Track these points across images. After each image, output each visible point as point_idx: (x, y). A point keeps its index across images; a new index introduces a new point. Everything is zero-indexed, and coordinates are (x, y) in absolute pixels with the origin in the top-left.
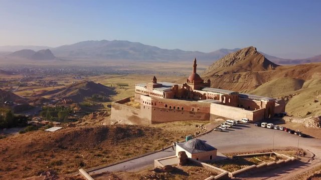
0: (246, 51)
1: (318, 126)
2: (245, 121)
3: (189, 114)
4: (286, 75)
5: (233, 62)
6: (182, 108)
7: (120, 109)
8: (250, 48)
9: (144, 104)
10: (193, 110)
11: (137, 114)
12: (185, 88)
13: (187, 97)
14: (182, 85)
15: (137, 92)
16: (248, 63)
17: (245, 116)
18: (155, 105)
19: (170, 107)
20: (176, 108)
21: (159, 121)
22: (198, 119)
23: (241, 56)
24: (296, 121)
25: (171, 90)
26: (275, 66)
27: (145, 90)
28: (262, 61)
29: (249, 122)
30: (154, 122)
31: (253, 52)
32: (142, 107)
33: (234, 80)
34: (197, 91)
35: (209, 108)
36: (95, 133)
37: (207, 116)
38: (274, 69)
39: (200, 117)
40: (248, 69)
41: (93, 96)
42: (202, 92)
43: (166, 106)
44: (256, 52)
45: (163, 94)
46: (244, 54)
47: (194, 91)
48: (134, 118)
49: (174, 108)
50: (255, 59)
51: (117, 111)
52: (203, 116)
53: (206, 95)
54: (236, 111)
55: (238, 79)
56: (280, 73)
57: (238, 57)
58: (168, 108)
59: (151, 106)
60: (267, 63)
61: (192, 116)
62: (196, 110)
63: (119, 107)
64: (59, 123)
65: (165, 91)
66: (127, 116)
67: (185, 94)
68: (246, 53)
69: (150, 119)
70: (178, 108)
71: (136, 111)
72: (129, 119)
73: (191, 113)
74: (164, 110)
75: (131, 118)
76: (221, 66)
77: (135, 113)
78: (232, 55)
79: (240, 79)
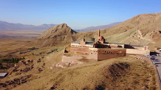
0: (62, 25)
3: (117, 55)
4: (84, 36)
5: (56, 31)
7: (72, 56)
8: (64, 24)
9: (92, 52)
11: (86, 57)
12: (98, 43)
15: (73, 46)
16: (64, 31)
18: (100, 52)
19: (108, 52)
21: (101, 59)
22: (121, 56)
23: (60, 28)
26: (76, 32)
27: (79, 45)
28: (70, 30)
30: (99, 60)
31: (65, 26)
32: (90, 54)
33: (62, 39)
34: (105, 44)
38: (76, 34)
39: (122, 55)
40: (65, 34)
43: (105, 52)
44: (67, 26)
45: (93, 47)
46: (61, 27)
48: (84, 59)
49: (110, 52)
50: (67, 29)
51: (69, 57)
52: (123, 55)
55: (64, 39)
57: (58, 28)
58: (106, 52)
60: (72, 31)
61: (118, 55)
63: (70, 55)
66: (77, 59)
68: (62, 26)
70: (112, 52)
73: (118, 54)
74: (104, 54)
75: (80, 60)
76: (50, 33)
77: (84, 57)
78: (55, 27)
79: (65, 39)
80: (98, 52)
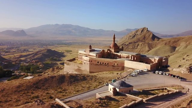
0: (142, 30)
1: (189, 72)
2: (145, 70)
4: (166, 44)
5: (134, 36)
6: (108, 64)
8: (144, 28)
9: (85, 61)
10: (114, 64)
11: (80, 68)
12: (109, 51)
13: (110, 57)
14: (107, 50)
15: (80, 54)
16: (143, 37)
17: (146, 67)
18: (92, 62)
19: (101, 63)
20: (104, 64)
21: (95, 71)
22: (117, 70)
23: (139, 33)
24: (176, 70)
25: (101, 53)
26: (159, 38)
27: (84, 53)
28: (151, 36)
29: (148, 71)
30: (90, 72)
31: (146, 31)
32: (83, 64)
33: (135, 47)
34: (116, 53)
35: (124, 63)
36: (57, 79)
37: (123, 68)
38: (158, 40)
39: (118, 69)
40: (143, 40)
41: (51, 58)
42: (119, 54)
43: (98, 62)
44: (148, 30)
45: (95, 55)
46: (140, 32)
47: (114, 53)
48: (79, 70)
49: (103, 63)
50: (147, 35)
51: (68, 66)
52: (120, 68)
53: (121, 56)
54: (140, 64)
55: (137, 46)
56: (162, 43)
57: (137, 34)
58: (99, 63)
59: (89, 62)
60: (154, 37)
61: (114, 68)
62: (116, 65)
63: (69, 63)
64: (32, 74)
65: (97, 54)
66: (74, 69)
67: (109, 55)
68: (142, 31)
69: (88, 70)
70: (105, 63)
71: (80, 66)
72: (75, 71)
73: (113, 66)
74: (97, 65)
75: (76, 70)
76: (127, 39)
77: (79, 67)
78: (134, 32)
79: (139, 46)
80: (90, 61)
